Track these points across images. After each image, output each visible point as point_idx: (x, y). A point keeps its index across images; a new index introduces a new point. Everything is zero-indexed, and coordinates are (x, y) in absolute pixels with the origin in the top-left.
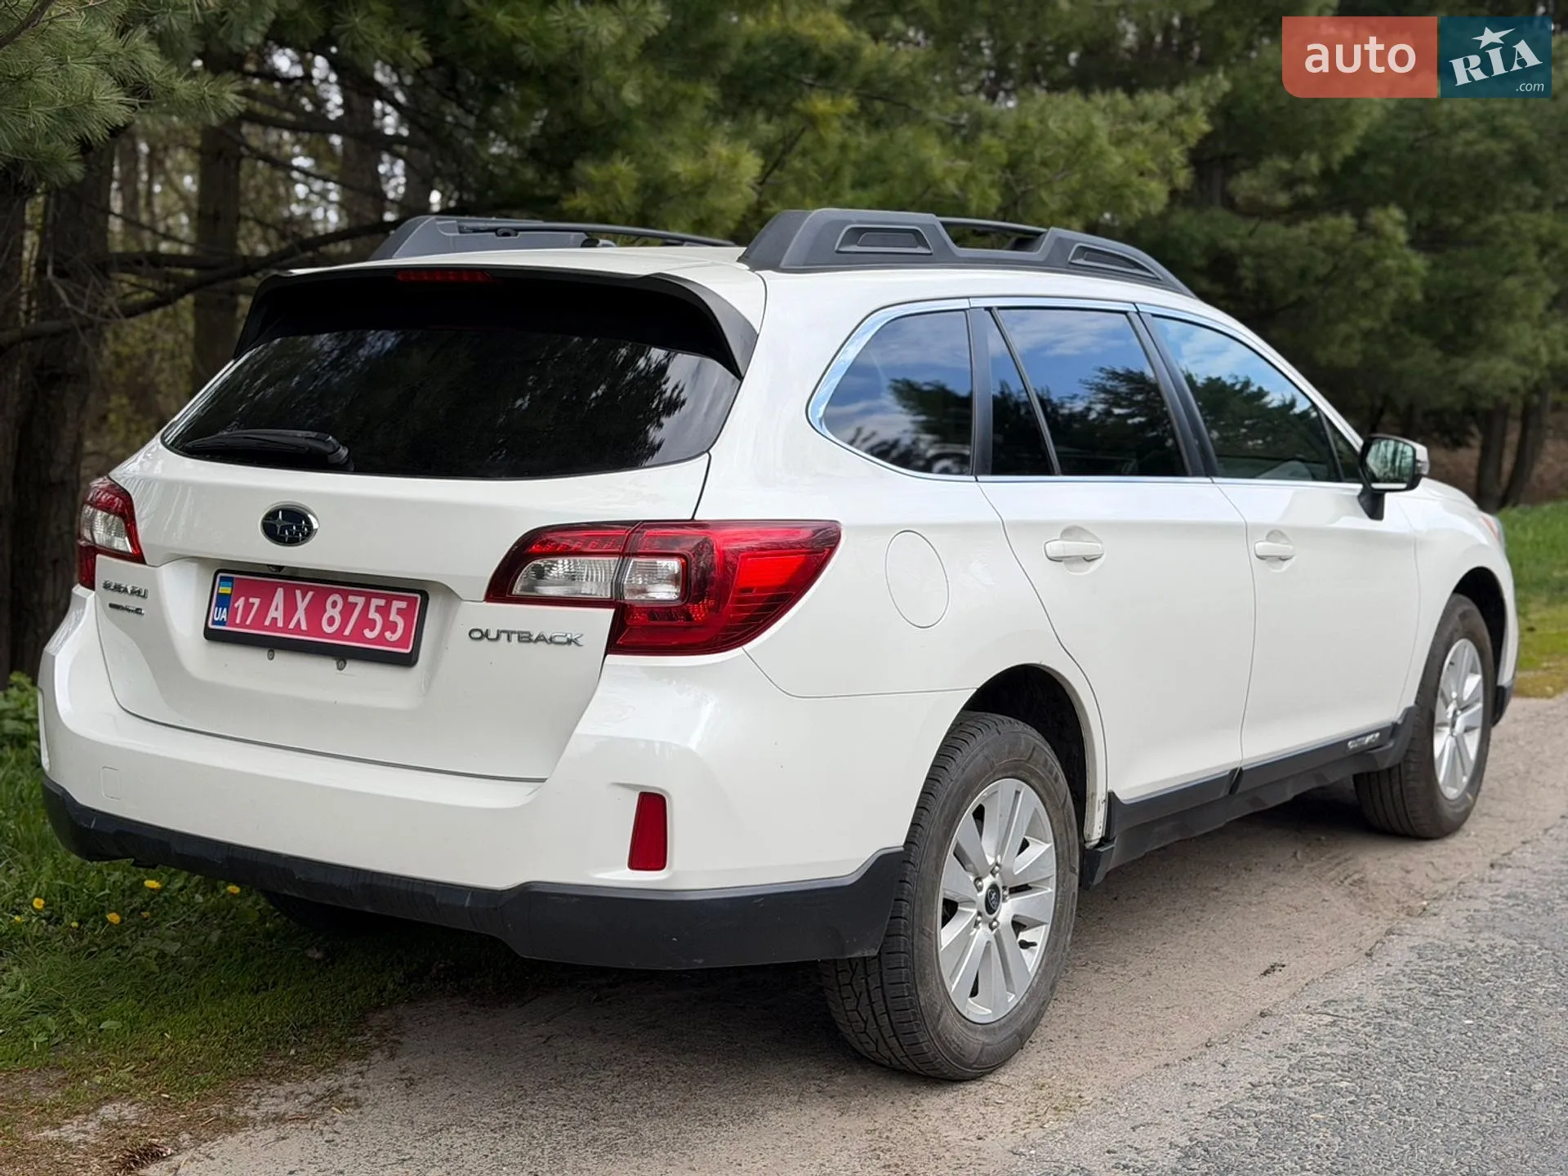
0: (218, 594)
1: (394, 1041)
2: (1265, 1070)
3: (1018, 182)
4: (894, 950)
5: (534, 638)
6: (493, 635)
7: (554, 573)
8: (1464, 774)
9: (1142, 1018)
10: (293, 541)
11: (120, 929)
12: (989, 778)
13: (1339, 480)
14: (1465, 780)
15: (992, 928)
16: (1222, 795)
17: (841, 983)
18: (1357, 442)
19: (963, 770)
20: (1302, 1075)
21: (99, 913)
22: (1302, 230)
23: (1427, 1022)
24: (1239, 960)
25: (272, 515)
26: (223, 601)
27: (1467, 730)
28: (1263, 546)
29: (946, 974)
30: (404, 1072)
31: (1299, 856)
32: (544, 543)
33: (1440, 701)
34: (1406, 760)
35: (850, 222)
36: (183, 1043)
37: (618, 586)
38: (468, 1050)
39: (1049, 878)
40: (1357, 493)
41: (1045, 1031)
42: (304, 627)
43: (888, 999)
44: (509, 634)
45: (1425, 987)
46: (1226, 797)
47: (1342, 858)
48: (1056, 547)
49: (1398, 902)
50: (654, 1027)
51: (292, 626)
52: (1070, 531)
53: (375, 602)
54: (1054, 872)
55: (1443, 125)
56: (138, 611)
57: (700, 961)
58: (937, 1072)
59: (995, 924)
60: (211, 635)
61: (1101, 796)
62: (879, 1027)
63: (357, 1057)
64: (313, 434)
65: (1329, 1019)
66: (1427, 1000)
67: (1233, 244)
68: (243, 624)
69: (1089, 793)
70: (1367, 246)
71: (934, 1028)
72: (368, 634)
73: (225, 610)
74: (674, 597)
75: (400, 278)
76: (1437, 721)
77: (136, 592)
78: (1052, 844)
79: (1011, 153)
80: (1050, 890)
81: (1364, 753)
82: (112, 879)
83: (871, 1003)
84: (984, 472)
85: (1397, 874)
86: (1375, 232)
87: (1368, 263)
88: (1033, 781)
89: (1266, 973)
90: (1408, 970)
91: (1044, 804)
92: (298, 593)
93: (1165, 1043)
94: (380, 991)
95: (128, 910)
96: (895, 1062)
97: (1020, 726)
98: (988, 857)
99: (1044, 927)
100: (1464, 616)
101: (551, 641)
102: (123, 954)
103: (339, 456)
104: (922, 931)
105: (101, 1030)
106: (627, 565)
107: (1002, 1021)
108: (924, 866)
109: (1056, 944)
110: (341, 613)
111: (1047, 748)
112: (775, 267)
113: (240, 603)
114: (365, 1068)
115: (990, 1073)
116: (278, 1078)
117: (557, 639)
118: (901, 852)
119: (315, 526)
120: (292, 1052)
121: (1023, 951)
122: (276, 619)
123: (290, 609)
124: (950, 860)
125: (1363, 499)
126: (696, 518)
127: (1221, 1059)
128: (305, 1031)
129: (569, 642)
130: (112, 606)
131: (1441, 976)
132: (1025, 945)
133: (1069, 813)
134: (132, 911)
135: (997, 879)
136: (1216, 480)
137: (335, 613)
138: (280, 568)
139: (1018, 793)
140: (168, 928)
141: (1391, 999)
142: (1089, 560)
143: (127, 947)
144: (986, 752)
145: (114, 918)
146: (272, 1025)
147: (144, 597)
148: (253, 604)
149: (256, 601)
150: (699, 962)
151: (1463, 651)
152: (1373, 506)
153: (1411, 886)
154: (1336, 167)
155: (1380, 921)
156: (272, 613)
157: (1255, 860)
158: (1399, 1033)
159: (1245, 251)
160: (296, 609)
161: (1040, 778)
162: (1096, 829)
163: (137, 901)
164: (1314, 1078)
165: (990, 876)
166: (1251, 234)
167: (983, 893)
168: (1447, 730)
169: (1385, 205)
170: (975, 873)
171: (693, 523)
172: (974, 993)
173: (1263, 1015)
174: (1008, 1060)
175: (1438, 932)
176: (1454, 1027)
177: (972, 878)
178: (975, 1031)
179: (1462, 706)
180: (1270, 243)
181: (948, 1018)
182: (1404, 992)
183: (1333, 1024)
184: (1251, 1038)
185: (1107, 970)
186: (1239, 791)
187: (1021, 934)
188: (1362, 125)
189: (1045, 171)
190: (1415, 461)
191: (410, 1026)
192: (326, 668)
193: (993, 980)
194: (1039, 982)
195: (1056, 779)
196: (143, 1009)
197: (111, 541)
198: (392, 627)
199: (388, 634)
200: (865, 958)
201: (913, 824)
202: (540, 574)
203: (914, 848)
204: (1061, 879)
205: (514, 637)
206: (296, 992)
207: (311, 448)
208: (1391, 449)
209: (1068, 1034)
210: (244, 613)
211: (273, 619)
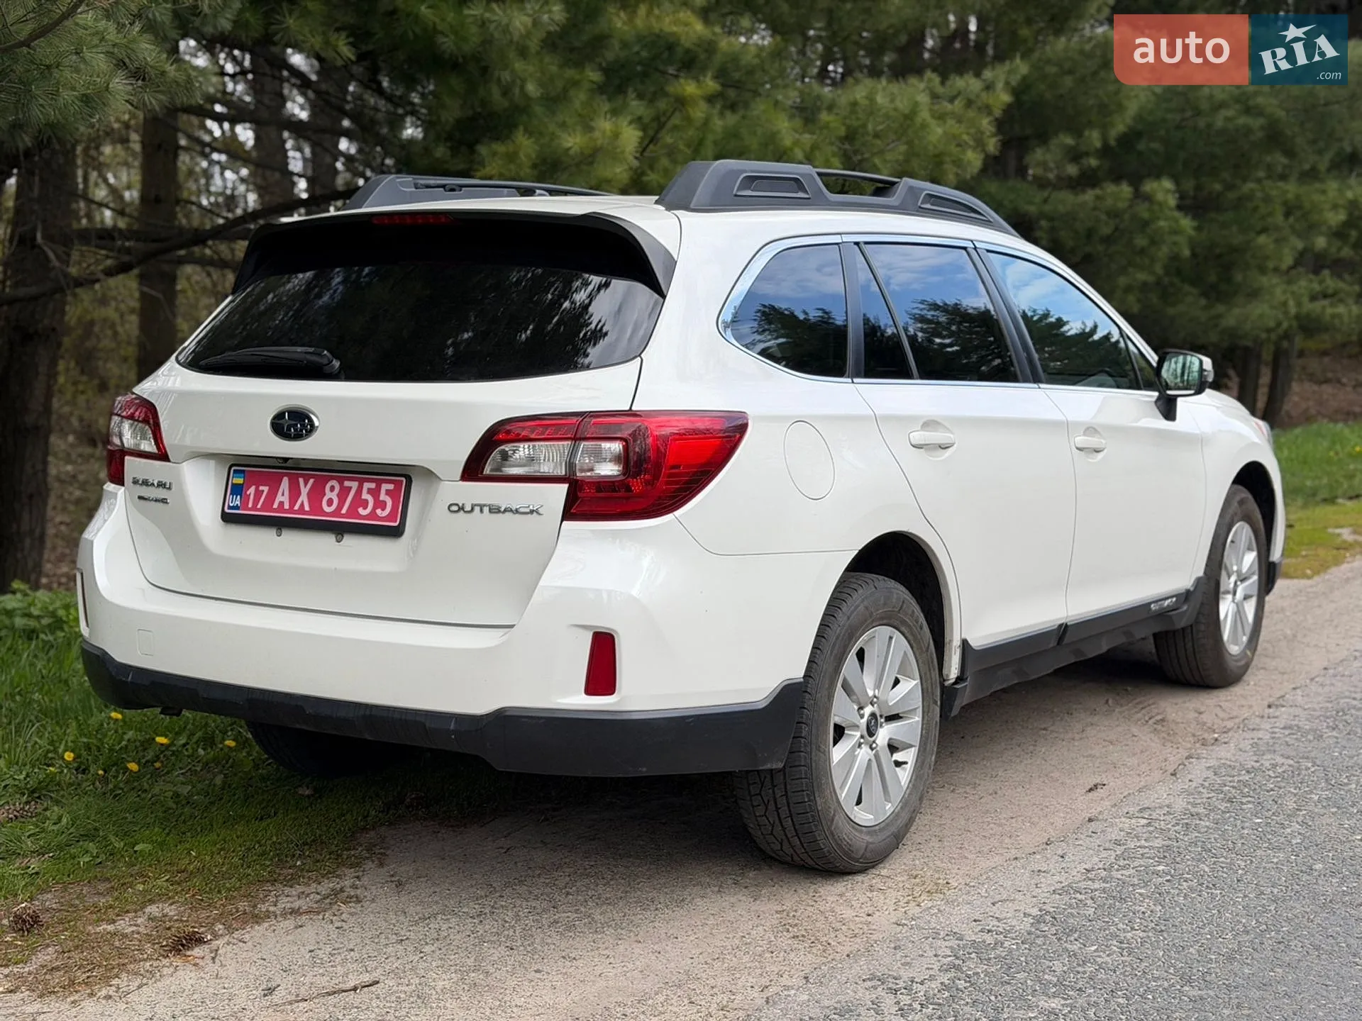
0: (233, 484)
1: (381, 854)
2: (1096, 859)
3: (856, 152)
4: (797, 764)
5: (502, 509)
6: (468, 508)
7: (517, 456)
8: (1244, 634)
9: (992, 825)
10: (298, 437)
11: (137, 776)
12: (867, 626)
13: (1139, 388)
14: (1245, 639)
15: (872, 749)
16: (1051, 645)
17: (753, 793)
18: (1153, 358)
19: (849, 618)
20: (1127, 862)
21: (119, 764)
22: (1089, 196)
23: (1225, 822)
24: (1068, 781)
25: (279, 416)
26: (237, 490)
27: (1246, 597)
28: (1081, 440)
29: (837, 786)
30: (392, 876)
31: (1110, 702)
32: (508, 432)
33: (1224, 573)
34: (1197, 622)
35: (745, 171)
36: (208, 858)
37: (571, 465)
38: (443, 859)
39: (915, 709)
40: (1154, 399)
41: (913, 837)
42: (307, 508)
43: (791, 805)
44: (482, 507)
45: (1221, 796)
46: (1054, 647)
47: (1146, 704)
48: (918, 437)
49: (1194, 735)
50: (594, 840)
51: (296, 507)
52: (929, 424)
53: (367, 486)
54: (920, 704)
55: (1204, 106)
56: (164, 501)
57: (644, 769)
58: (831, 866)
59: (874, 745)
60: (228, 518)
61: (956, 642)
62: (784, 829)
63: (351, 866)
64: (311, 350)
65: (1145, 821)
66: (1223, 806)
67: (1032, 209)
68: (254, 508)
69: (947, 640)
70: (1143, 210)
71: (829, 828)
72: (362, 512)
73: (239, 497)
74: (616, 473)
75: (375, 222)
76: (1222, 589)
77: (161, 485)
78: (918, 681)
79: (848, 127)
80: (917, 719)
81: (1163, 615)
82: (126, 737)
83: (777, 809)
84: (858, 376)
85: (1193, 715)
86: (1148, 198)
87: (1145, 224)
88: (903, 629)
89: (1091, 790)
90: (1206, 784)
91: (912, 647)
92: (301, 480)
93: (1012, 844)
94: (365, 817)
95: (143, 761)
96: (796, 858)
97: (892, 584)
98: (869, 691)
99: (913, 749)
100: (1241, 502)
101: (517, 511)
102: (143, 795)
103: (333, 367)
104: (818, 748)
105: (136, 852)
106: (579, 445)
107: (882, 825)
108: (819, 695)
109: (923, 763)
110: (338, 495)
111: (913, 602)
112: (687, 208)
113: (252, 490)
114: (361, 874)
115: (873, 867)
116: (291, 881)
117: (522, 510)
118: (800, 683)
119: (317, 423)
120: (299, 863)
121: (897, 769)
122: (283, 502)
123: (294, 494)
124: (839, 692)
125: (1159, 403)
126: (634, 408)
127: (1060, 852)
128: (306, 847)
129: (532, 512)
130: (140, 498)
131: (1234, 787)
132: (898, 764)
133: (931, 654)
134: (147, 762)
135: (875, 709)
136: (1042, 386)
137: (334, 496)
138: (286, 460)
139: (891, 638)
140: (178, 776)
141: (1194, 805)
142: (944, 447)
143: (146, 791)
144: (866, 603)
145: (133, 767)
146: (280, 843)
147: (169, 488)
148: (263, 491)
149: (265, 489)
150: (644, 771)
151: (1242, 532)
152: (1168, 409)
153: (1204, 724)
154: (1112, 143)
155: (1181, 750)
156: (279, 498)
157: (1075, 706)
158: (1203, 830)
159: (1043, 215)
160: (299, 494)
161: (909, 626)
162: (953, 671)
163: (150, 755)
164: (1136, 864)
165: (870, 706)
166: (1045, 201)
167: (864, 721)
168: (1230, 597)
169: (1158, 177)
170: (859, 703)
171: (630, 413)
172: (859, 802)
173: (1090, 820)
174: (885, 857)
175: (1229, 755)
176: (1247, 824)
177: (856, 707)
178: (861, 832)
179: (1242, 578)
180: (1061, 208)
181: (839, 821)
182: (1205, 800)
183: (1149, 825)
184: (1083, 837)
185: (961, 790)
186: (1066, 640)
187: (895, 755)
188: (1132, 108)
189: (878, 142)
190: (1201, 370)
191: (392, 842)
192: (327, 540)
193: (874, 791)
194: (910, 794)
195: (921, 628)
196: (168, 834)
197: (139, 445)
198: (380, 504)
199: (379, 512)
200: (772, 770)
201: (810, 661)
202: (505, 456)
203: (811, 681)
204: (926, 710)
205: (486, 509)
206: (295, 819)
207: (309, 361)
208: (1180, 365)
209: (933, 839)
210: (255, 498)
211: (280, 503)
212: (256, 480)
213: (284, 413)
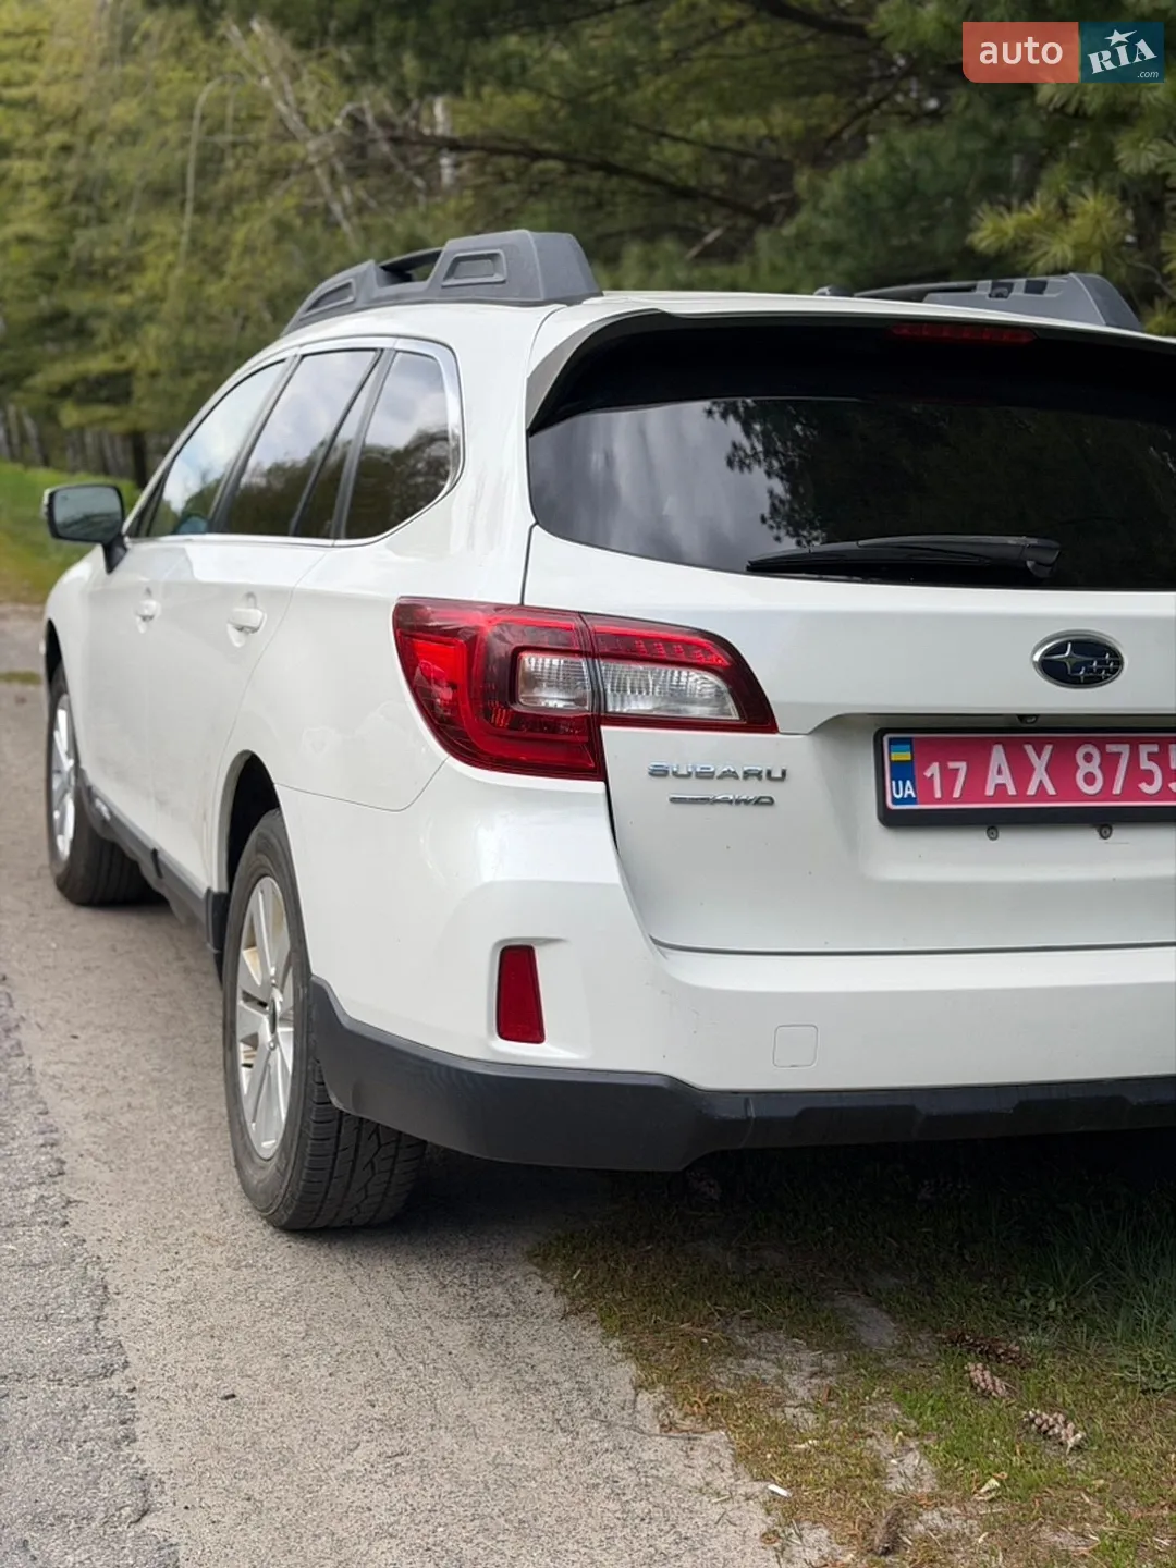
0: (891, 762)
10: (1092, 681)
42: (1051, 791)
51: (1032, 791)
53: (1145, 750)
60: (892, 819)
68: (947, 799)
72: (1143, 788)
73: (908, 783)
92: (1029, 749)
110: (1100, 767)
113: (934, 770)
122: (1004, 785)
123: (1022, 771)
137: (1093, 768)
138: (1022, 717)
148: (957, 770)
149: (962, 766)
156: (993, 779)
192: (1087, 837)
199: (1173, 786)
210: (944, 781)
211: (998, 786)
212: (944, 752)
213: (1065, 644)
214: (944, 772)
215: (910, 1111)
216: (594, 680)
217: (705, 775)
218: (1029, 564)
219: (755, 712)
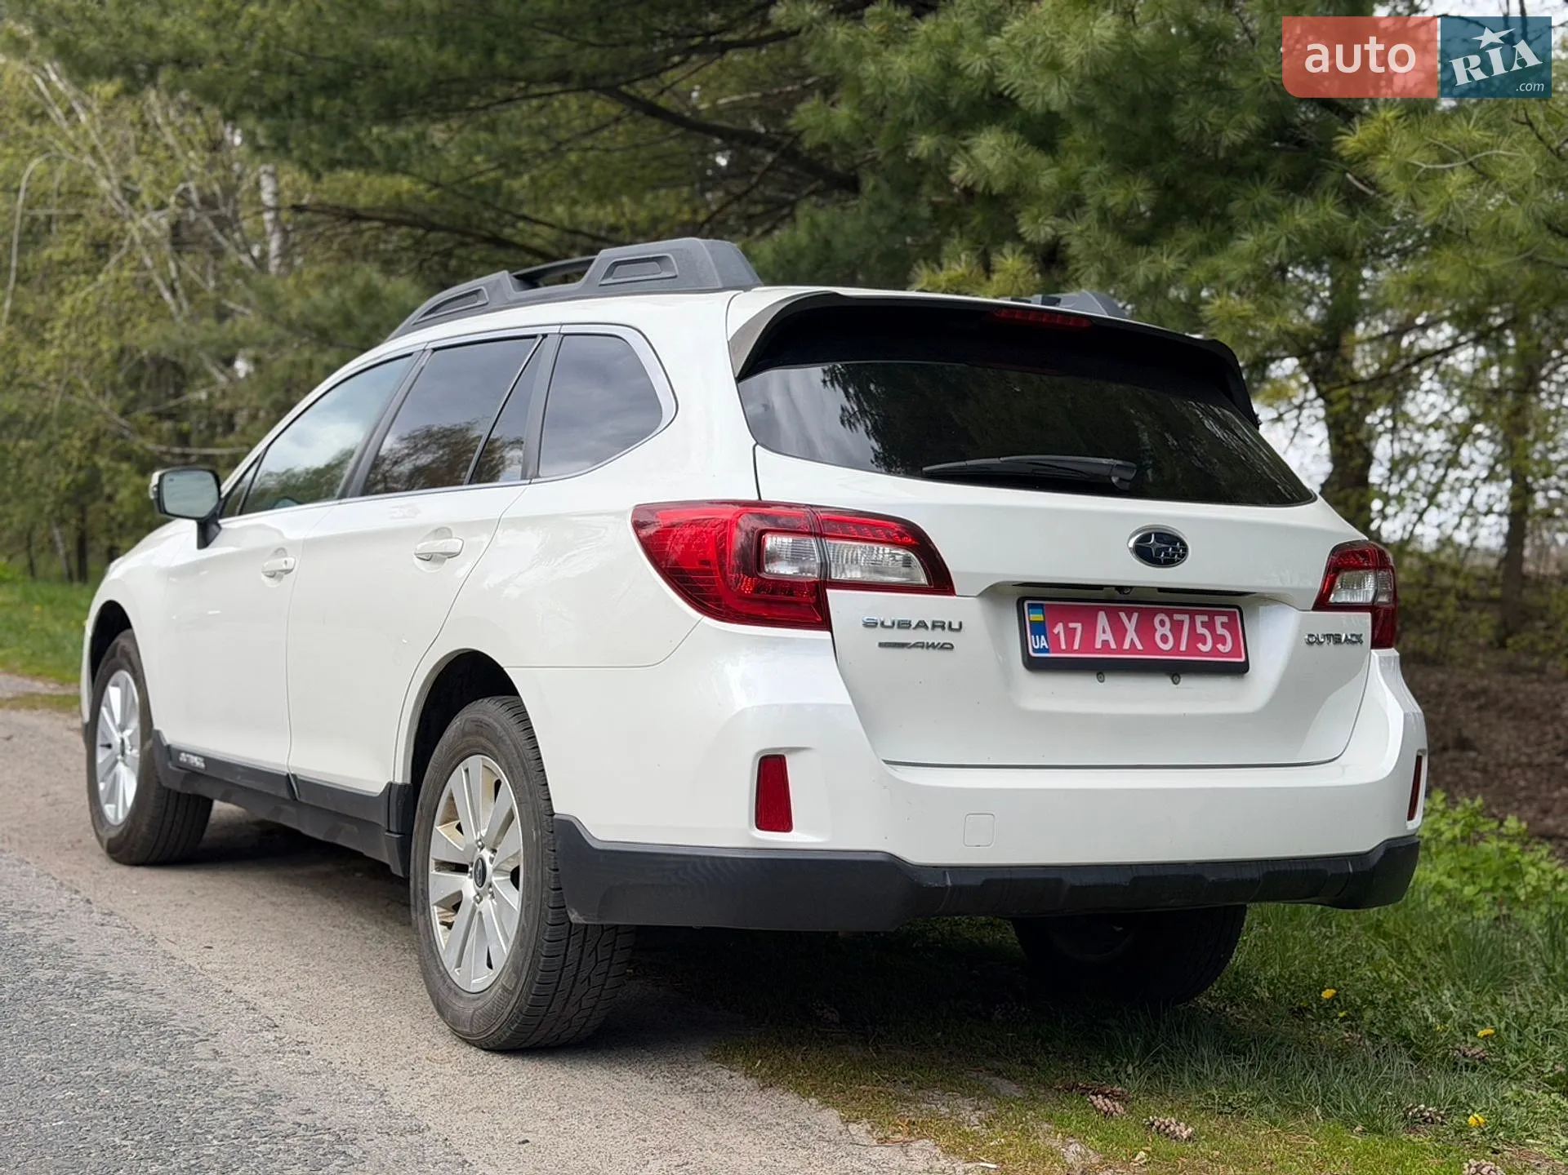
0: (1031, 621)
5: (1343, 639)
6: (1322, 638)
10: (1170, 562)
25: (1145, 538)
26: (1040, 629)
42: (1140, 647)
44: (1328, 636)
51: (1126, 646)
53: (1199, 619)
68: (1070, 650)
72: (1200, 646)
73: (1043, 637)
92: (1123, 615)
110: (1171, 630)
122: (1108, 643)
123: (1119, 631)
137: (1166, 630)
138: (1120, 589)
148: (1075, 629)
149: (1078, 626)
156: (1100, 637)
160: (1124, 631)
192: (1162, 682)
198: (1222, 640)
199: (1220, 647)
205: (1332, 639)
210: (1067, 638)
211: (1103, 641)
212: (1067, 615)
213: (1150, 535)
214: (1066, 628)
215: (1059, 882)
216: (823, 554)
217: (904, 625)
218: (1114, 480)
219: (940, 581)
